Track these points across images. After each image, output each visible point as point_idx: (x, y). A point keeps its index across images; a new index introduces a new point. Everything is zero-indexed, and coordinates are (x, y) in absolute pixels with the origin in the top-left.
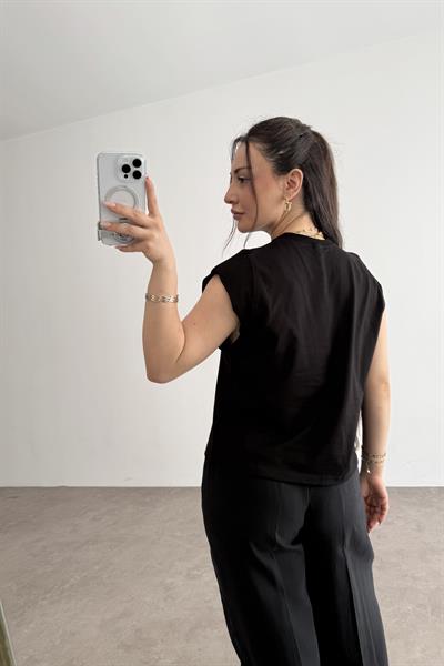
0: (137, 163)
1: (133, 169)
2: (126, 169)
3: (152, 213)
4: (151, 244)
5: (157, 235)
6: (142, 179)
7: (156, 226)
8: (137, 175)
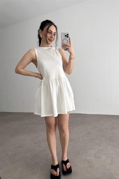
0: (68, 35)
1: (67, 36)
2: (66, 36)
4: (69, 50)
5: (70, 48)
6: (69, 38)
7: (70, 46)
8: (68, 37)
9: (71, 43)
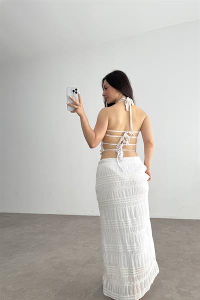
0: (76, 90)
1: (75, 91)
2: (74, 91)
3: (80, 102)
4: (78, 110)
5: (80, 108)
7: (80, 106)
8: (76, 93)
9: (82, 101)
